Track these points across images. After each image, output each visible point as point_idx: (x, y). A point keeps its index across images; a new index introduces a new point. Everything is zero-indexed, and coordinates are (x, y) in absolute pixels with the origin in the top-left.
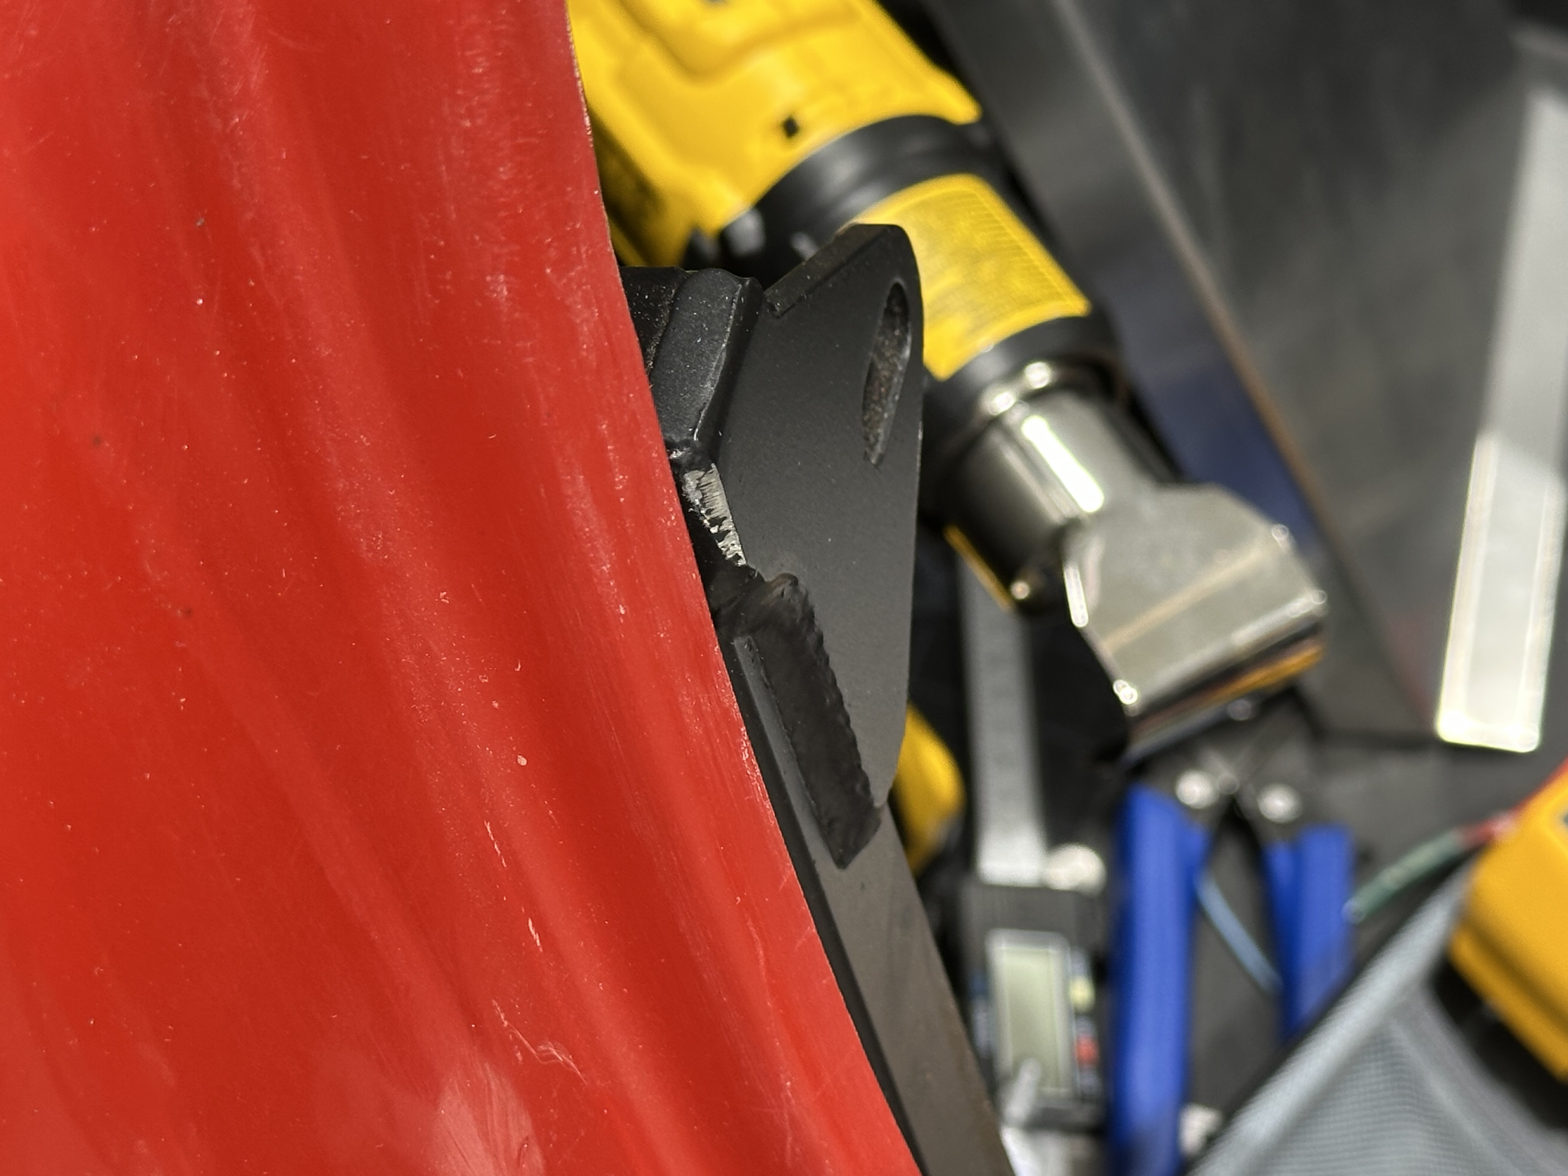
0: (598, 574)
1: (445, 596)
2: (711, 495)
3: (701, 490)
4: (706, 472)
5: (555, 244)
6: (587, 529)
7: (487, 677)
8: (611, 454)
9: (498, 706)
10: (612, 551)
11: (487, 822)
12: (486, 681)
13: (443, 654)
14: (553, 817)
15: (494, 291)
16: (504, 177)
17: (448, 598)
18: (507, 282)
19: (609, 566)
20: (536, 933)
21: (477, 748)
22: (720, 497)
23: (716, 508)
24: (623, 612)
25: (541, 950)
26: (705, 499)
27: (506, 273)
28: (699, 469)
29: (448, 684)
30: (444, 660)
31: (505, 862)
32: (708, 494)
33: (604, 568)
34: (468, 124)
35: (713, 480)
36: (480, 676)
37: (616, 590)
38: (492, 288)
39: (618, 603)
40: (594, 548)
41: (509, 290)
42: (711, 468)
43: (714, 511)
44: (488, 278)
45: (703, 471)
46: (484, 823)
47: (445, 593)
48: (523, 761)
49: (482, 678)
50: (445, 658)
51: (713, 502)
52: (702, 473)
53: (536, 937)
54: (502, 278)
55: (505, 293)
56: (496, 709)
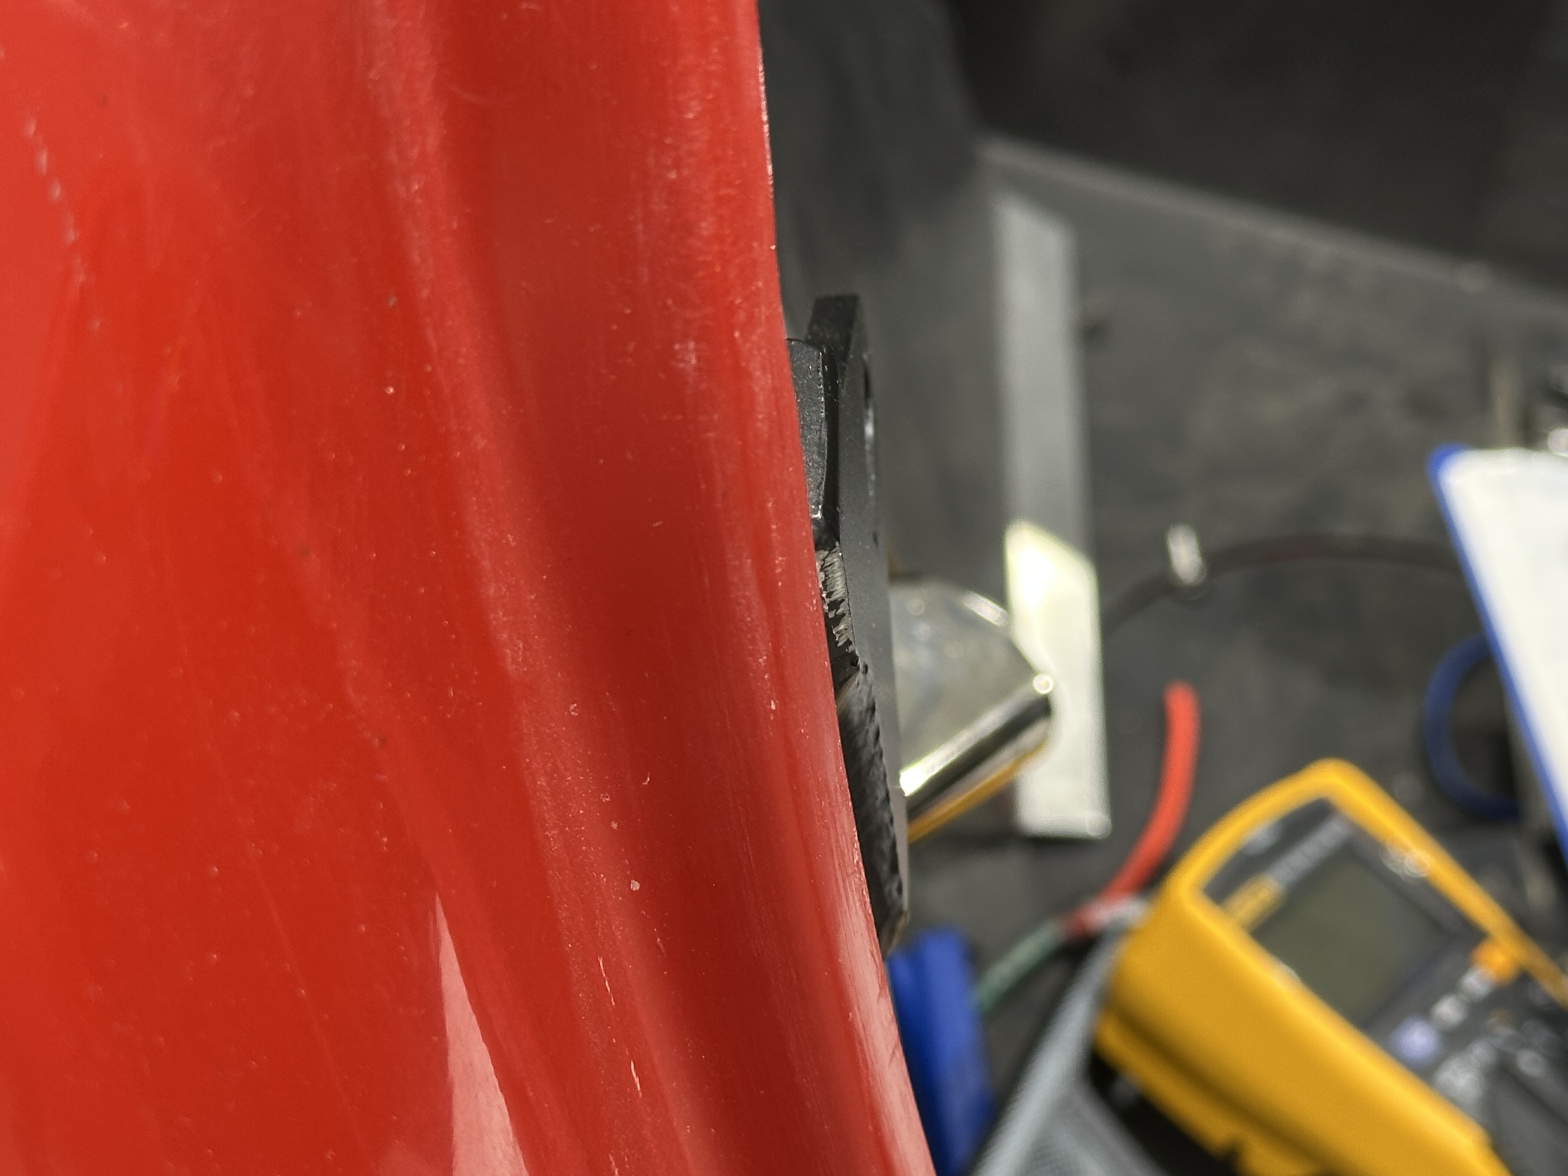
0: (754, 667)
1: (575, 707)
2: (832, 577)
3: (825, 572)
4: (830, 551)
5: (744, 306)
6: (749, 619)
7: (609, 796)
8: (774, 534)
9: (618, 827)
10: (769, 642)
11: (600, 959)
12: (608, 799)
13: (568, 773)
14: (661, 946)
15: (682, 361)
16: (705, 233)
17: (577, 710)
18: (696, 350)
19: (765, 658)
20: (637, 1076)
21: (594, 876)
22: (841, 578)
23: (836, 590)
24: (773, 707)
25: (641, 1094)
26: (828, 581)
27: (697, 341)
28: (825, 550)
29: (571, 807)
30: (569, 780)
31: (614, 1000)
32: (830, 576)
33: (761, 660)
34: (673, 175)
35: (835, 560)
36: (602, 795)
37: (769, 684)
38: (680, 357)
39: (770, 698)
40: (753, 640)
41: (699, 358)
42: (835, 547)
43: (835, 593)
44: (677, 347)
45: (828, 550)
46: (597, 958)
47: (575, 705)
48: (635, 886)
49: (604, 797)
50: (570, 778)
51: (832, 584)
52: (826, 553)
53: (637, 1080)
54: (692, 345)
55: (694, 361)
56: (614, 830)
